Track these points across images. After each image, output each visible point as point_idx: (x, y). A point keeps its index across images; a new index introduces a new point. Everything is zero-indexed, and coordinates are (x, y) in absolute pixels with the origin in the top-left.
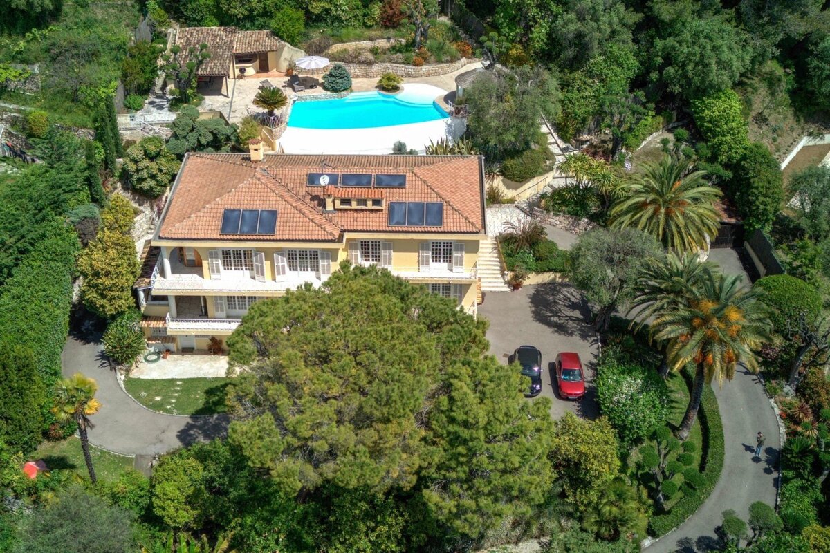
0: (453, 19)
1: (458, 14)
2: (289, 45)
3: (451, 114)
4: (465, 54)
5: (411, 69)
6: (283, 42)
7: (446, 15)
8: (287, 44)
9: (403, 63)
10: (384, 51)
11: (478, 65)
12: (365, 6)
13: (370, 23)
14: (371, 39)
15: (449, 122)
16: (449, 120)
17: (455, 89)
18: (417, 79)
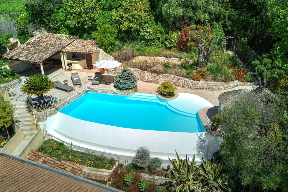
0: (236, 53)
1: (241, 50)
2: (103, 52)
3: (207, 129)
4: (239, 78)
5: (189, 81)
6: (99, 49)
7: (232, 50)
8: (102, 50)
9: (185, 77)
10: (174, 66)
11: (249, 87)
12: (167, 33)
13: (169, 45)
14: (166, 56)
15: (203, 137)
16: (203, 135)
17: (218, 105)
18: (193, 91)
